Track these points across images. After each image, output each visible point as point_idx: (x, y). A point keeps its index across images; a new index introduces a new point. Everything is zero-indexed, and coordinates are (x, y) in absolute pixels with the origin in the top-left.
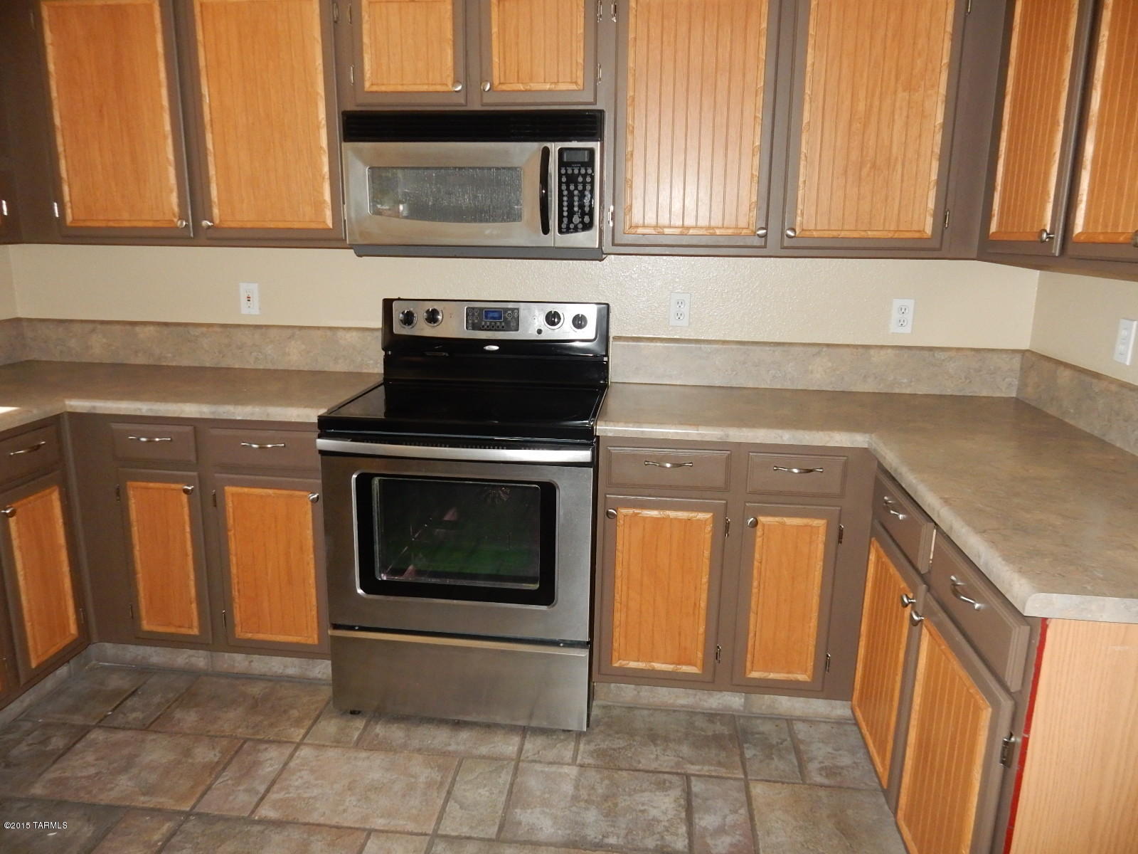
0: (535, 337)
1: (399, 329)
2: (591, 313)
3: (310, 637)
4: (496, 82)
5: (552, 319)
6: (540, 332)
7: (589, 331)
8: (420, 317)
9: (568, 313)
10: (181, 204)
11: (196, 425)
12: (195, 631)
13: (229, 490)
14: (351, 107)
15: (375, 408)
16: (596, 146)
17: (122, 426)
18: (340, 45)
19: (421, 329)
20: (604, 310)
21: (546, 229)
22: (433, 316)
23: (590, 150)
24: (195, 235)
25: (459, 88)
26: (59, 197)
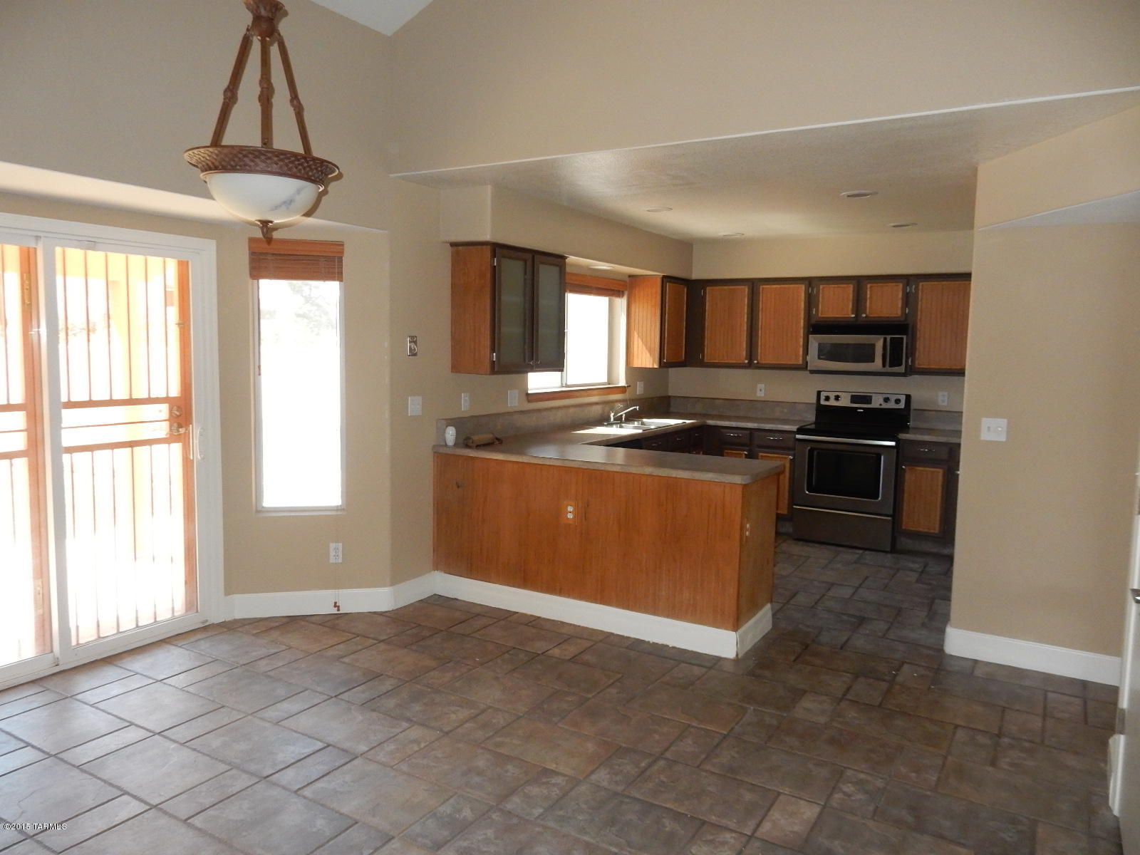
0: (878, 406)
1: (823, 402)
2: (903, 399)
4: (868, 313)
5: (886, 400)
6: (881, 405)
7: (902, 405)
8: (832, 398)
9: (893, 398)
10: (747, 355)
11: (751, 431)
13: (761, 454)
14: (813, 321)
15: (813, 427)
16: (905, 337)
17: (725, 430)
18: (811, 301)
19: (832, 403)
20: (908, 397)
21: (884, 365)
22: (837, 398)
23: (902, 338)
24: (750, 365)
25: (853, 316)
26: (703, 352)
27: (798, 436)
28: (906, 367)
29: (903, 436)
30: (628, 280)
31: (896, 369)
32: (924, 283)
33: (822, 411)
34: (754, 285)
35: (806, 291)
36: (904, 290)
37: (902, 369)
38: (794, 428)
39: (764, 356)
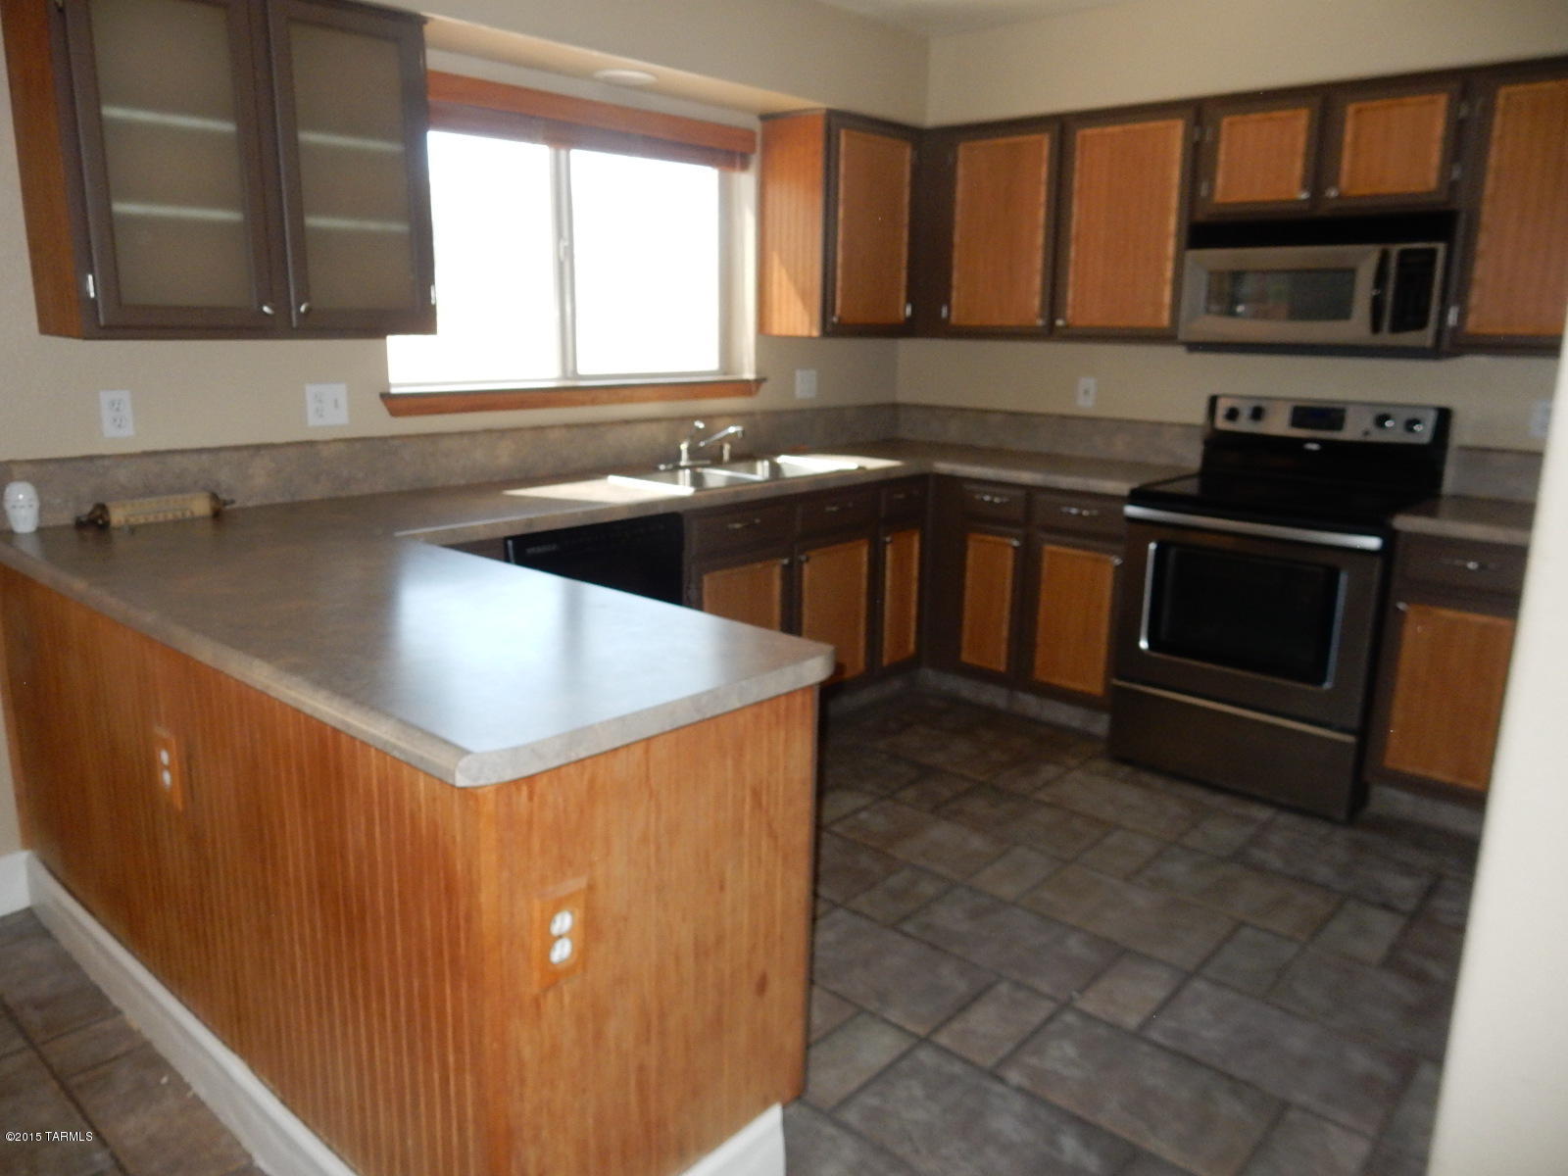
0: (1360, 436)
1: (1222, 424)
2: (1430, 419)
3: (1095, 686)
4: (1344, 186)
5: (1381, 420)
6: (1366, 433)
7: (1425, 436)
8: (1245, 413)
9: (1400, 417)
10: (1042, 306)
11: (1030, 490)
12: (1002, 668)
13: (1049, 548)
14: (1200, 217)
15: (1191, 487)
16: (1441, 248)
17: (974, 487)
18: (1199, 162)
19: (1244, 425)
20: (1444, 416)
21: (1376, 327)
22: (1257, 414)
23: (1433, 253)
24: (1049, 332)
25: (1304, 196)
26: (947, 301)
27: (1132, 510)
28: (1439, 334)
29: (1405, 523)
30: (757, 126)
31: (1409, 338)
32: (1513, 89)
33: (1218, 444)
34: (1062, 127)
35: (1187, 136)
36: (1452, 109)
37: (1425, 337)
38: (1120, 487)
39: (1082, 305)
